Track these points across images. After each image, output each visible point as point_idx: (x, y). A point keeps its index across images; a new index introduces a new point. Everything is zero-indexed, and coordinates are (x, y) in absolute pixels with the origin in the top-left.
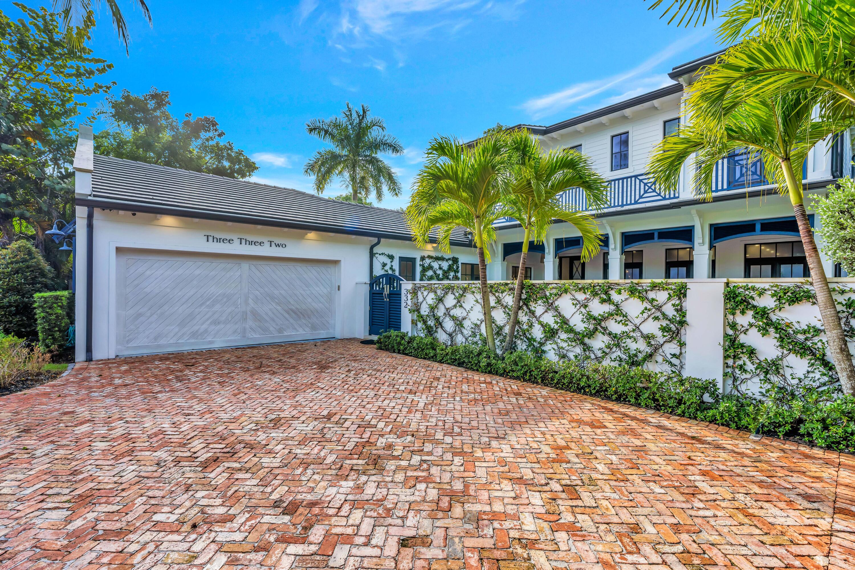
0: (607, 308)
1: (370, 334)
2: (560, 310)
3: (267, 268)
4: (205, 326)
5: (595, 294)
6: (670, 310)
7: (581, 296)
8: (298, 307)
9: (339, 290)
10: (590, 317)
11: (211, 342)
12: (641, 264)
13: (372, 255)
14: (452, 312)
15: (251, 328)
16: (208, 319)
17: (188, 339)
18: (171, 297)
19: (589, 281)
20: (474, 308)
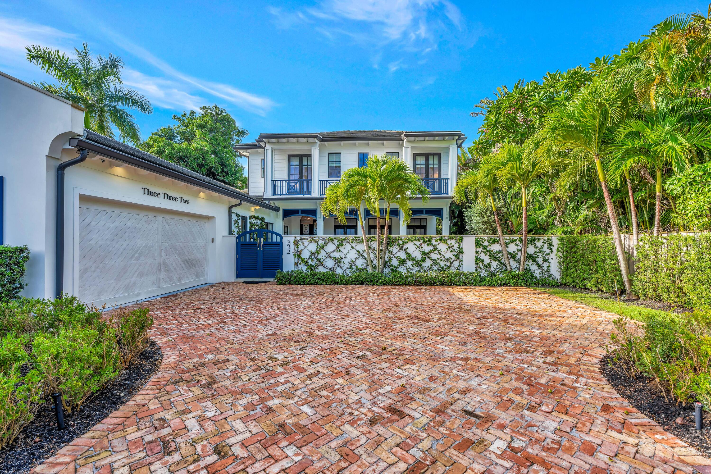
0: (430, 248)
1: (237, 278)
2: (408, 251)
3: (172, 220)
4: (133, 279)
5: (424, 242)
6: (456, 247)
7: (418, 243)
8: (190, 257)
9: (213, 242)
10: (423, 253)
11: (138, 295)
12: (356, 226)
13: (230, 213)
14: (332, 255)
15: (163, 279)
16: (136, 271)
17: (122, 293)
18: (110, 249)
19: (429, 236)
20: (350, 251)
